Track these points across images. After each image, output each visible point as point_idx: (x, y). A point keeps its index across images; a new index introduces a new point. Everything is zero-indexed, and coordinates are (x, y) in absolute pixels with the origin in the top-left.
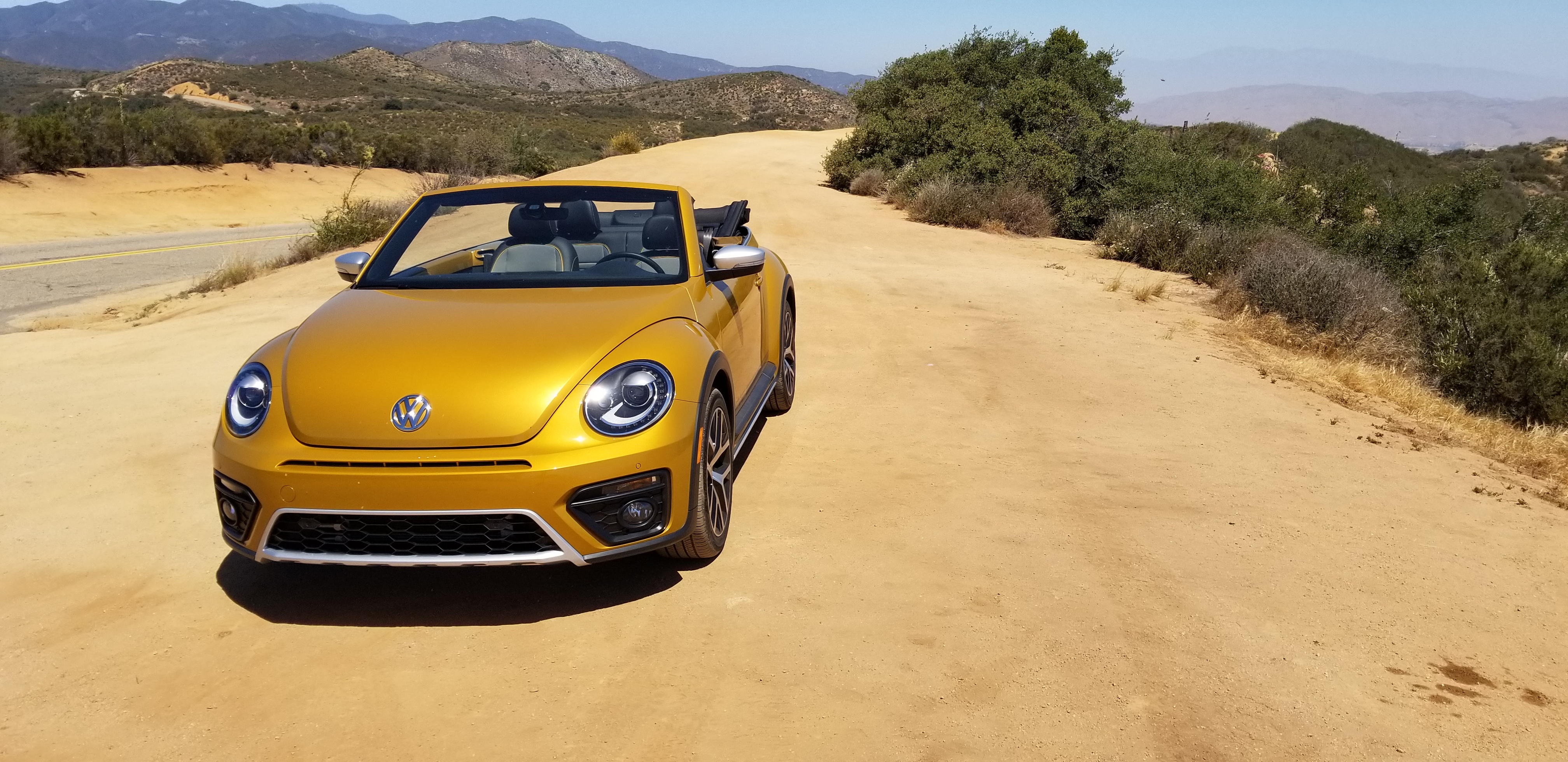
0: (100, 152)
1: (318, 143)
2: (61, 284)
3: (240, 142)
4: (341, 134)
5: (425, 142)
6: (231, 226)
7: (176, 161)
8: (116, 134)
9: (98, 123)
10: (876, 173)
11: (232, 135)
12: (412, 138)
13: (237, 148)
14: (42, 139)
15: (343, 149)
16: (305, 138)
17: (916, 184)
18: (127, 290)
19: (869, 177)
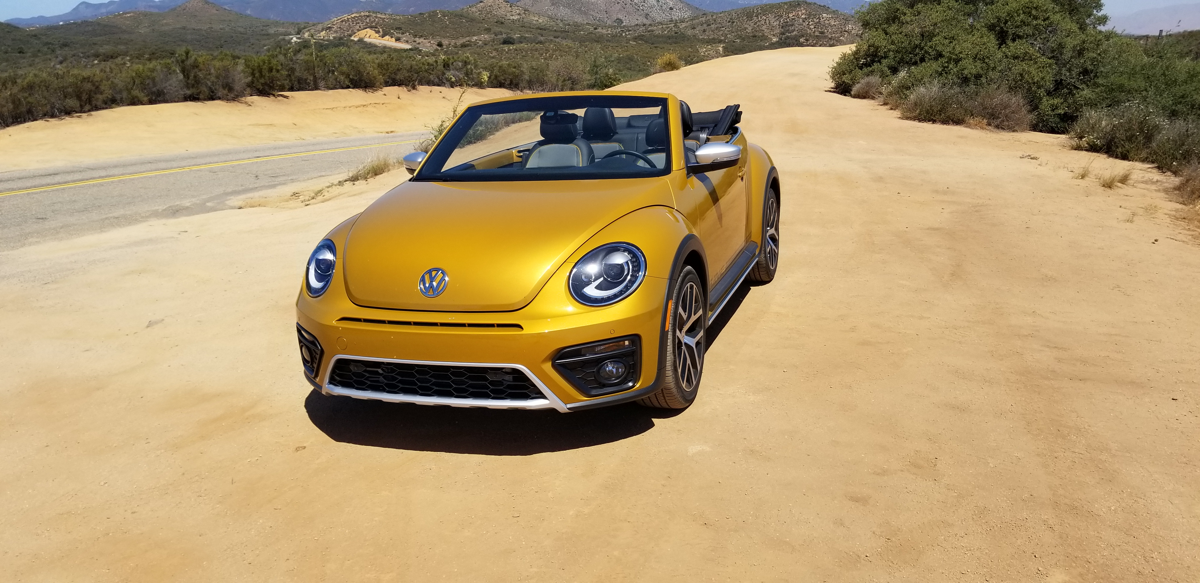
0: (300, 81)
1: (449, 70)
2: (266, 175)
3: (394, 71)
4: (466, 63)
5: (525, 67)
6: (388, 133)
7: (351, 86)
8: (309, 67)
9: (298, 60)
10: (875, 79)
11: (389, 66)
12: (516, 65)
13: (393, 76)
14: (260, 72)
15: (467, 74)
16: (441, 67)
17: (908, 88)
18: (308, 179)
19: (868, 83)
